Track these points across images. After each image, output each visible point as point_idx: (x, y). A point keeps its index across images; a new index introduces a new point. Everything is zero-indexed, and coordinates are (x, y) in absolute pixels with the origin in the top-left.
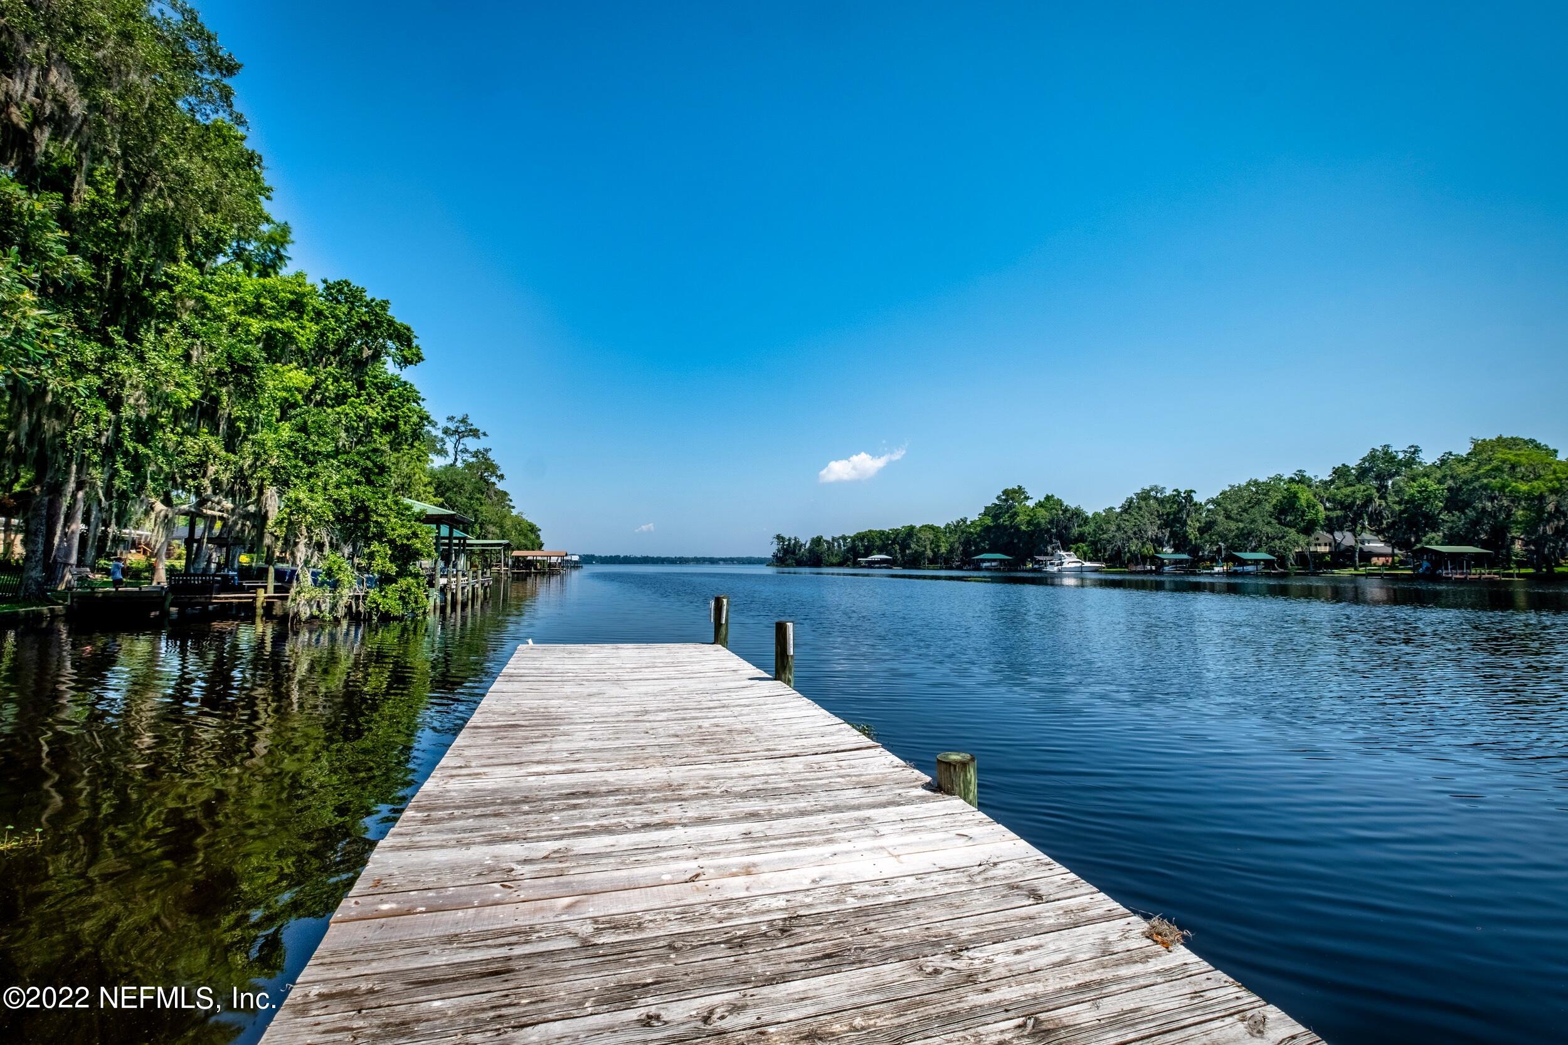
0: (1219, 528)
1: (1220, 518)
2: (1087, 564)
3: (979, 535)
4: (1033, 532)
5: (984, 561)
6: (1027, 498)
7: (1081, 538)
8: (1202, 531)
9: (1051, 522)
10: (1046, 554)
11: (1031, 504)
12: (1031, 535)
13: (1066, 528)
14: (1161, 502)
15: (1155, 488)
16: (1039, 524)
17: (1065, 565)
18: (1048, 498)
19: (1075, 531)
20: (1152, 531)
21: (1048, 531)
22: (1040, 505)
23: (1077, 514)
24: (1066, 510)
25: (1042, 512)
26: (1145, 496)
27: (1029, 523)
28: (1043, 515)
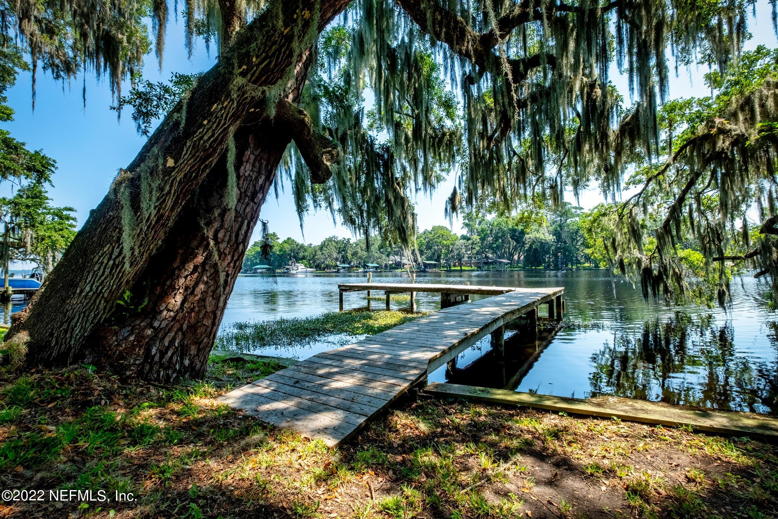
0: (359, 254)
1: (359, 250)
2: (309, 269)
3: (253, 256)
4: (282, 255)
5: (258, 269)
6: (278, 238)
7: (304, 258)
8: (353, 255)
9: (291, 250)
10: (289, 265)
11: (280, 241)
12: (280, 256)
13: (297, 253)
14: (337, 243)
15: (334, 237)
16: (285, 251)
17: (299, 270)
18: (289, 239)
19: (301, 255)
20: (335, 255)
21: (289, 254)
22: (285, 242)
23: (302, 246)
24: (297, 245)
25: (286, 246)
26: (330, 240)
27: (280, 250)
28: (287, 247)
